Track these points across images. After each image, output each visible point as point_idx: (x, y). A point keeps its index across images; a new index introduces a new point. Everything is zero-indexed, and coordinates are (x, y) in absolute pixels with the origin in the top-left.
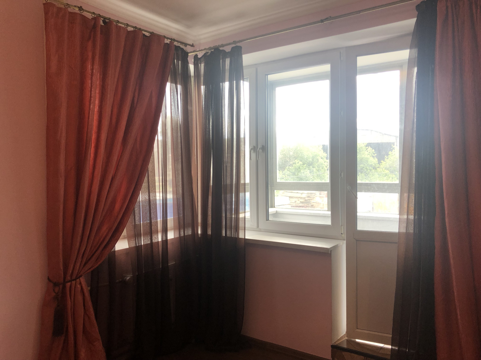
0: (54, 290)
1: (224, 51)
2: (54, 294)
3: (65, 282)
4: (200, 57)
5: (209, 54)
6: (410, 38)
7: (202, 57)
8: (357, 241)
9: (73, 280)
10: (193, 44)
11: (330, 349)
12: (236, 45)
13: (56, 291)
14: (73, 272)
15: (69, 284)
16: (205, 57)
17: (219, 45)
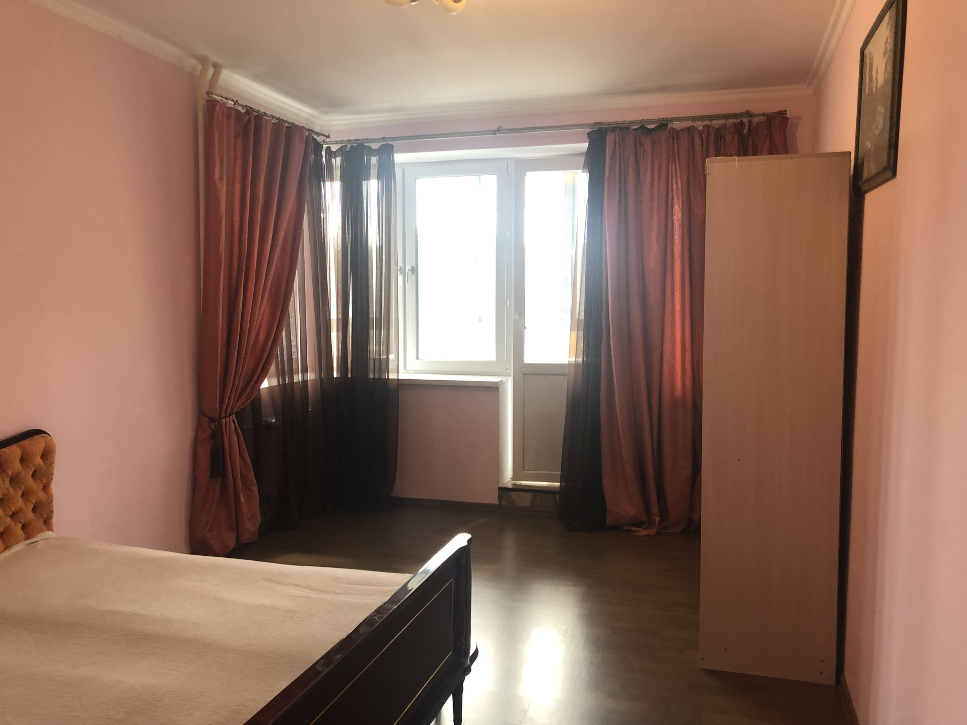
0: (210, 427)
1: (369, 147)
2: (210, 431)
3: (220, 419)
4: (334, 151)
5: (348, 148)
6: (583, 158)
7: (338, 150)
8: (525, 374)
9: (228, 417)
10: (329, 135)
11: (497, 491)
12: (386, 143)
13: (212, 427)
14: (227, 407)
15: (224, 420)
16: (342, 151)
17: (362, 139)
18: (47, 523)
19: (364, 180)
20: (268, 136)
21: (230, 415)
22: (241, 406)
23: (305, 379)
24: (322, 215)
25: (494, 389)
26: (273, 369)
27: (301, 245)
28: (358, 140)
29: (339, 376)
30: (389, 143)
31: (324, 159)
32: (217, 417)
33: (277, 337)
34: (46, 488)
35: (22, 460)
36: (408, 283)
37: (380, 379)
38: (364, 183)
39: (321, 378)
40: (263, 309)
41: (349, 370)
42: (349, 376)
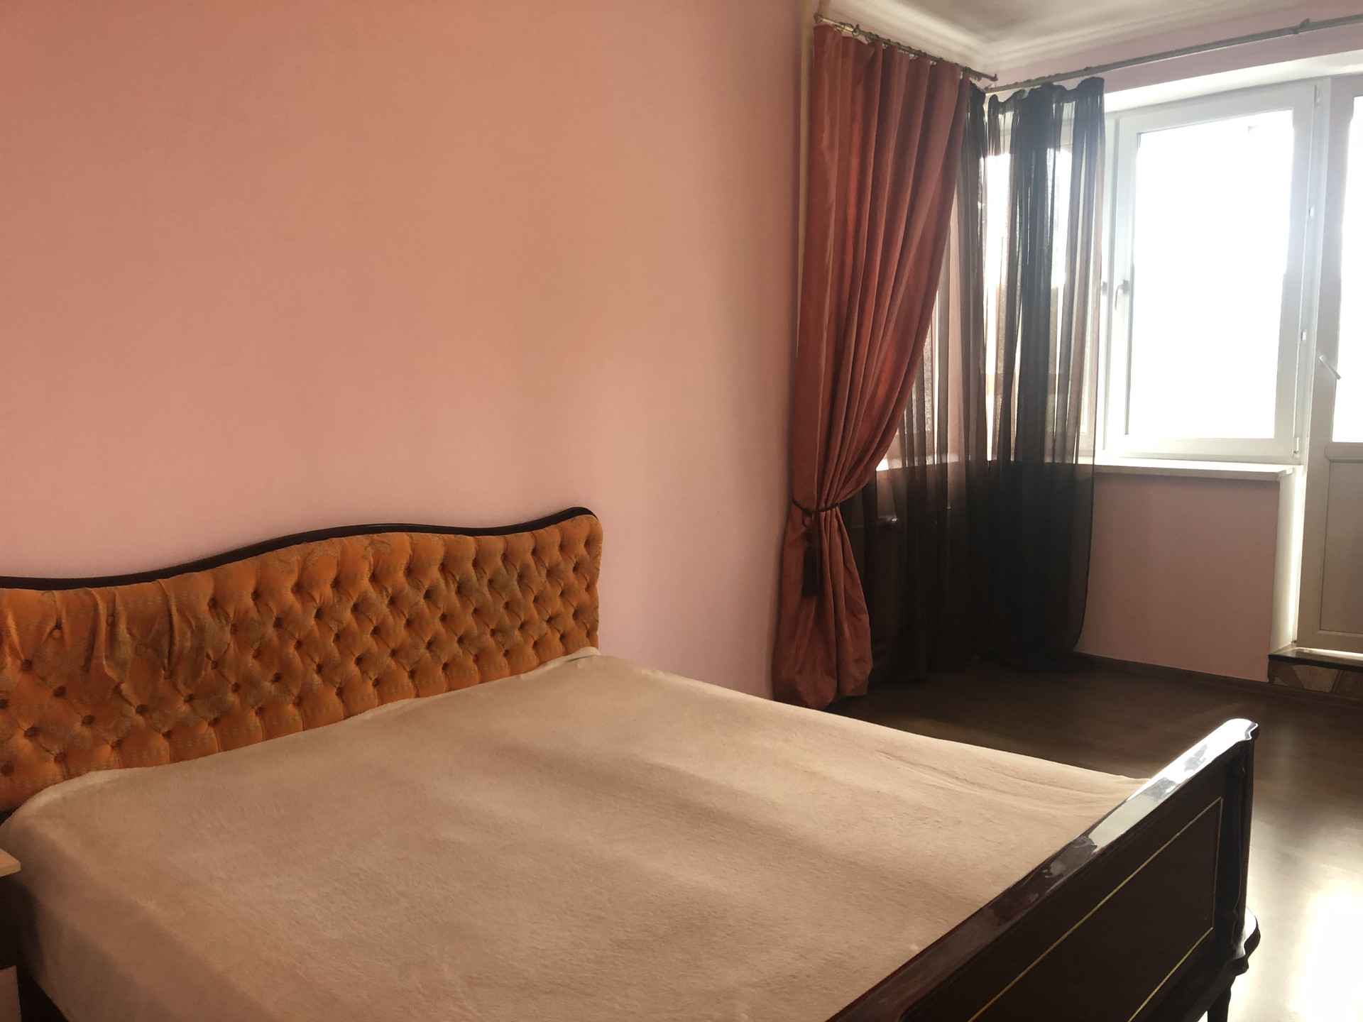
0: (803, 522)
1: (1061, 88)
2: (804, 529)
3: (818, 512)
4: (1003, 101)
5: (1026, 95)
7: (1008, 100)
8: (1331, 461)
9: (828, 509)
10: (996, 75)
11: (1267, 661)
12: (1090, 76)
13: (807, 522)
14: (828, 495)
15: (824, 513)
16: (1016, 102)
17: (1050, 76)
18: (591, 636)
19: (1050, 147)
20: (904, 80)
21: (833, 506)
22: (848, 494)
23: (944, 461)
24: (979, 204)
25: (1271, 486)
26: (895, 443)
27: (945, 253)
28: (1044, 78)
29: (996, 458)
30: (1095, 75)
31: (986, 118)
32: (814, 507)
33: (904, 392)
34: (590, 587)
35: (562, 548)
36: (1116, 309)
37: (1063, 464)
38: (1050, 152)
39: (967, 462)
40: (885, 350)
41: (1013, 451)
42: (1012, 459)
